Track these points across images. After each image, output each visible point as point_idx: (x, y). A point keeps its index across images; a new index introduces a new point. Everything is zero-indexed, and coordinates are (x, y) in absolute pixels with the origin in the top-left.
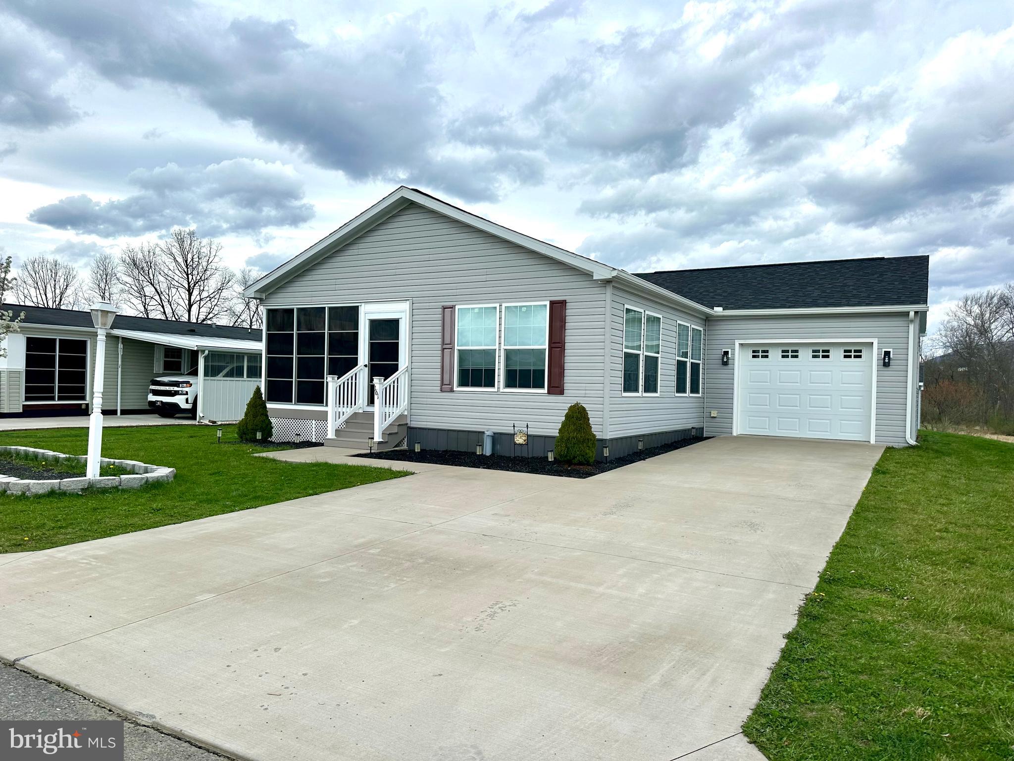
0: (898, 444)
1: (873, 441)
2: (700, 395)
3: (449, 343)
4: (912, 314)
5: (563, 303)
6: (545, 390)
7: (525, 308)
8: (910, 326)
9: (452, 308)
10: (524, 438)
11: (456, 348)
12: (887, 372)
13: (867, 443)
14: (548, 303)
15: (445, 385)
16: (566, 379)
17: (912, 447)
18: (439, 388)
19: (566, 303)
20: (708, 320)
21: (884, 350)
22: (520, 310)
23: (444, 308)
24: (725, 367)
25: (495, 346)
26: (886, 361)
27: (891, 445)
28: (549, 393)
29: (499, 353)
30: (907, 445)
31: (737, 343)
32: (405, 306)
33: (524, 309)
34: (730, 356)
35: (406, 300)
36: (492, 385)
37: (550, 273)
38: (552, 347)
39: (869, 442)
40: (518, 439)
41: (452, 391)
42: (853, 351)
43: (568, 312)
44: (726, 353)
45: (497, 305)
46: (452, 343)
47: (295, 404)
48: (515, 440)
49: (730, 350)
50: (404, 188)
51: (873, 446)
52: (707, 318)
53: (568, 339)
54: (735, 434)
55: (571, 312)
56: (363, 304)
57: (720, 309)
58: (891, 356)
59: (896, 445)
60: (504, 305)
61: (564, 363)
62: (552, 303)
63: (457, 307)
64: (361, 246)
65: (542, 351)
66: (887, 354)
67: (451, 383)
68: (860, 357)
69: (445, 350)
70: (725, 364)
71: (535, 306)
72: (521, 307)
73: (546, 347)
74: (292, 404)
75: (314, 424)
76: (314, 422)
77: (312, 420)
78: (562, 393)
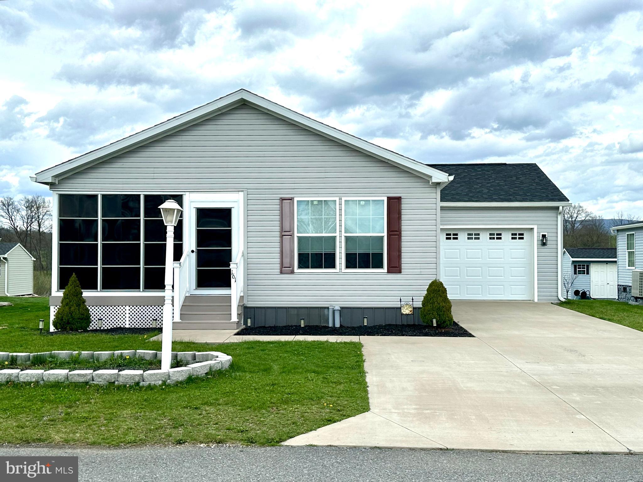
0: (554, 301)
1: (536, 300)
3: (289, 231)
4: (561, 209)
5: (399, 199)
6: (385, 269)
7: (364, 202)
8: (558, 216)
9: (291, 200)
10: (410, 309)
11: (296, 234)
12: (544, 250)
14: (385, 199)
15: (285, 267)
16: (403, 260)
17: (563, 303)
18: (279, 270)
19: (401, 199)
21: (541, 234)
22: (359, 204)
23: (282, 199)
25: (336, 233)
26: (544, 241)
28: (389, 272)
29: (340, 239)
30: (559, 302)
32: (240, 197)
35: (239, 191)
36: (333, 266)
37: (386, 174)
38: (390, 235)
39: (533, 301)
40: (404, 310)
41: (292, 272)
42: (518, 234)
43: (403, 206)
45: (337, 199)
46: (291, 230)
47: (101, 291)
48: (402, 311)
50: (244, 91)
51: (536, 303)
53: (403, 228)
55: (406, 206)
56: (187, 193)
58: (547, 238)
60: (344, 199)
61: (401, 247)
62: (389, 199)
63: (296, 200)
64: (184, 138)
65: (382, 238)
66: (544, 236)
67: (292, 266)
68: (522, 238)
69: (284, 237)
71: (373, 201)
72: (360, 201)
73: (385, 234)
74: (98, 291)
75: (127, 310)
76: (127, 308)
77: (124, 307)
78: (400, 272)
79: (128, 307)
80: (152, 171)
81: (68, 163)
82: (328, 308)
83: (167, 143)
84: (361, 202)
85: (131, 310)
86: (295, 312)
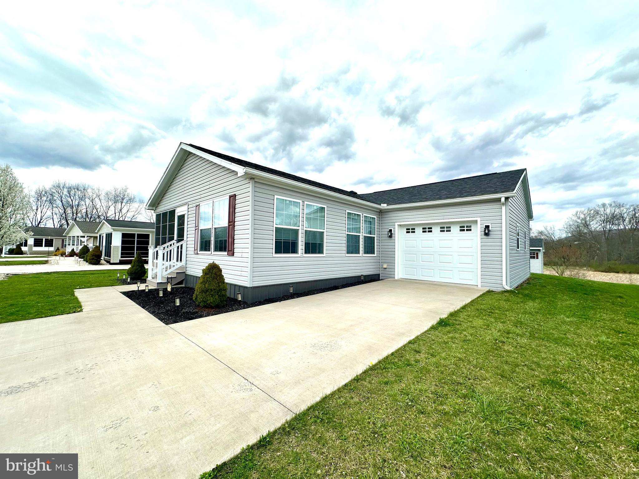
0: (497, 288)
1: (479, 286)
2: (375, 255)
4: (503, 200)
8: (503, 207)
12: (487, 240)
13: (475, 287)
17: (507, 291)
20: (381, 213)
21: (485, 225)
24: (391, 239)
26: (487, 232)
27: (492, 289)
30: (503, 289)
31: (396, 224)
34: (393, 232)
37: (230, 178)
39: (477, 286)
42: (465, 227)
44: (391, 231)
49: (392, 229)
52: (381, 211)
54: (396, 278)
56: (177, 208)
57: (385, 205)
58: (490, 228)
59: (494, 289)
66: (487, 227)
68: (470, 230)
70: (390, 237)
73: (228, 225)
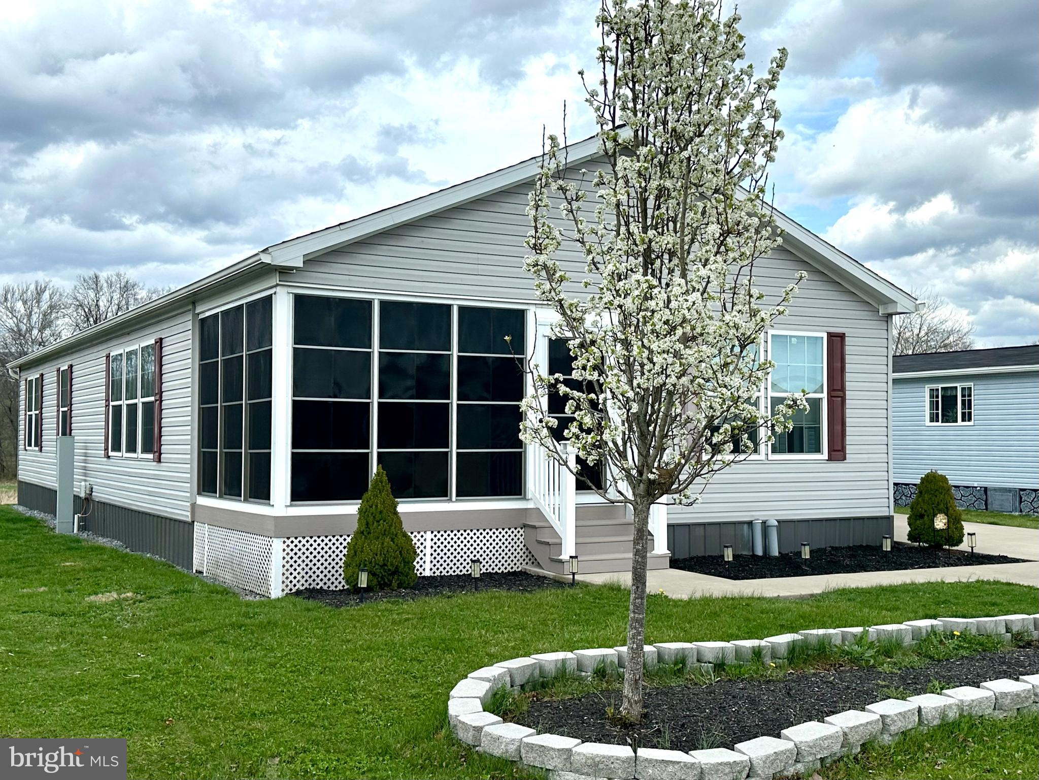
5: (842, 336)
6: (825, 456)
7: (797, 339)
14: (825, 336)
16: (849, 439)
19: (845, 336)
22: (791, 342)
28: (831, 459)
29: (766, 402)
33: (794, 340)
36: (757, 450)
38: (831, 397)
43: (848, 349)
53: (848, 385)
55: (851, 348)
56: (534, 308)
60: (771, 332)
62: (831, 336)
65: (821, 400)
71: (808, 337)
72: (791, 337)
73: (824, 395)
75: (429, 540)
76: (429, 535)
77: (422, 533)
78: (844, 458)
79: (429, 533)
80: (474, 259)
81: (338, 228)
82: (750, 523)
83: (500, 207)
84: (793, 339)
85: (435, 540)
86: (700, 531)
